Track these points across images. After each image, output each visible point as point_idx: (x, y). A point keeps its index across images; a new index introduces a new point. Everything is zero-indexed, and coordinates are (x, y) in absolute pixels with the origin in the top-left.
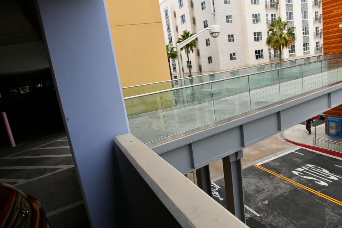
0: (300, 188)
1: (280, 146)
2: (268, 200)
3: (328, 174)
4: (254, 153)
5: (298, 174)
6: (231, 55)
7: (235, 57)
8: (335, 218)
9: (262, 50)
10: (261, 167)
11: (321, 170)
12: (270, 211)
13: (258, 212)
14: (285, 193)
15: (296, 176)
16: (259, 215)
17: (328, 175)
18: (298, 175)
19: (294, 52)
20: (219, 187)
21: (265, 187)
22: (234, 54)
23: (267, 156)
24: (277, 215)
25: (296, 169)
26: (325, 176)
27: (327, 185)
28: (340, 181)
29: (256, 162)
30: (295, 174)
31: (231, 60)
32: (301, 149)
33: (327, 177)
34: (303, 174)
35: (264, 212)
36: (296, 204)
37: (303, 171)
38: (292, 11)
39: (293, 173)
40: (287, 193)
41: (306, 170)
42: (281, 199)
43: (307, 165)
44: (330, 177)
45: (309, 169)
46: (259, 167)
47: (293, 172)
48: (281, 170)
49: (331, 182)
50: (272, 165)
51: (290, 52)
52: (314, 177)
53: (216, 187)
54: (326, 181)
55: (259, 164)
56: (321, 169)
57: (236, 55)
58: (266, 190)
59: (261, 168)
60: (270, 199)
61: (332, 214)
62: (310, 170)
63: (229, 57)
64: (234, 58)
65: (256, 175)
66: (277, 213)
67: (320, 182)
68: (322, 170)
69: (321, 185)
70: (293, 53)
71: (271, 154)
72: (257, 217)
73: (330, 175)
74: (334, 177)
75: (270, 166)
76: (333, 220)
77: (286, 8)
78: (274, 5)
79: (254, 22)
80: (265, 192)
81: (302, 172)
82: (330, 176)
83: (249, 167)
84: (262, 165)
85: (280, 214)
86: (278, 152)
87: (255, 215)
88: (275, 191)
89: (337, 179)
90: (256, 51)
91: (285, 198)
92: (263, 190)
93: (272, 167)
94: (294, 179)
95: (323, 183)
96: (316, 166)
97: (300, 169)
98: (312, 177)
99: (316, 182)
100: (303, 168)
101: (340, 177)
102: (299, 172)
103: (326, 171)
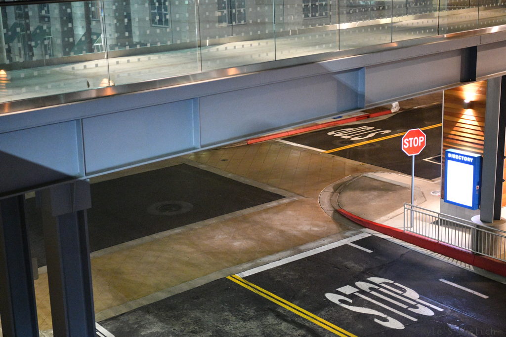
4: (239, 244)
5: (340, 300)
10: (247, 282)
11: (400, 292)
15: (334, 304)
17: (414, 303)
18: (338, 303)
23: (271, 253)
25: (339, 289)
26: (405, 307)
27: (399, 326)
28: (436, 319)
32: (372, 238)
33: (410, 309)
37: (357, 294)
39: (327, 299)
41: (362, 292)
43: (371, 279)
44: (417, 308)
46: (241, 283)
47: (330, 296)
48: (299, 290)
49: (415, 320)
50: (278, 278)
52: (377, 310)
56: (401, 289)
59: (244, 285)
62: (373, 293)
65: (226, 302)
67: (385, 320)
69: (386, 327)
71: (287, 249)
75: (272, 279)
81: (351, 296)
83: (211, 282)
86: (305, 242)
89: (431, 313)
93: (279, 281)
94: (323, 313)
95: (394, 324)
96: (392, 282)
97: (348, 290)
98: (372, 308)
99: (376, 320)
100: (356, 287)
101: (441, 310)
102: (345, 295)
103: (412, 294)
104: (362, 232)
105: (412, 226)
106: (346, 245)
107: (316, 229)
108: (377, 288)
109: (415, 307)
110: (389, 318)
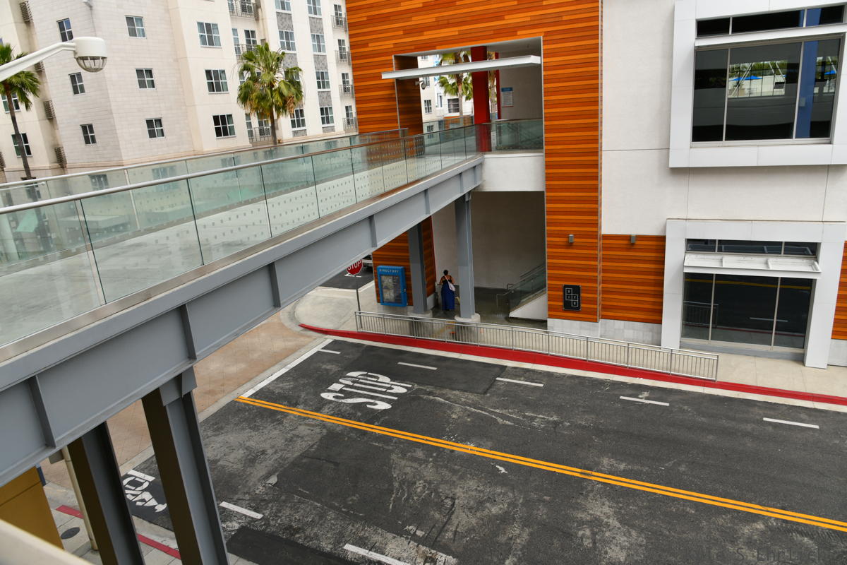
0: (341, 428)
1: (290, 343)
2: (277, 474)
3: (388, 384)
4: (233, 369)
5: (334, 397)
6: (149, 123)
7: (162, 130)
8: (408, 470)
9: (230, 116)
10: (253, 400)
11: (376, 380)
12: (283, 498)
13: (256, 510)
14: (312, 447)
15: (331, 402)
16: (259, 516)
17: (389, 386)
18: (333, 399)
19: (304, 125)
20: (151, 479)
21: (266, 446)
22: (159, 121)
23: (264, 371)
24: (299, 502)
25: (329, 388)
26: (384, 390)
27: (387, 406)
28: (410, 394)
29: (241, 390)
30: (326, 400)
31: (150, 137)
32: (335, 342)
33: (388, 391)
34: (343, 395)
35: (270, 505)
36: (336, 464)
37: (343, 389)
38: (292, 30)
39: (323, 399)
40: (316, 446)
41: (347, 386)
42: (305, 463)
43: (349, 374)
44: (393, 389)
45: (354, 382)
46: (249, 402)
47: (324, 395)
48: (299, 397)
49: (396, 398)
50: (277, 391)
51: (293, 126)
52: (365, 397)
53: (142, 481)
54: (387, 399)
55: (246, 394)
56: (375, 377)
57: (163, 123)
58: (270, 451)
59: (252, 403)
60: (281, 469)
61: (403, 462)
62: (356, 385)
63: (146, 129)
64: (160, 133)
65: (243, 421)
66: (299, 498)
67: (375, 404)
68: (378, 378)
69: (379, 410)
70: (302, 128)
71: (274, 365)
72: (257, 520)
73: (392, 384)
74: (399, 389)
75: (273, 393)
76: (406, 474)
77: (278, 22)
78: (250, 9)
79: (204, 43)
80: (267, 457)
81: (341, 391)
82: (393, 386)
83: (223, 407)
84: (255, 396)
85: (306, 497)
86: (287, 356)
87: (252, 518)
88: (290, 447)
89: (404, 391)
90: (216, 119)
91: (312, 458)
92: (263, 452)
93: (278, 393)
94: (326, 411)
95: (382, 406)
96: (365, 373)
97: (336, 387)
98: (360, 397)
99: (368, 406)
101: (410, 386)
102: (336, 392)
103: (384, 379)
104: (326, 339)
106: (318, 352)
108: (357, 380)
109: (391, 389)
110: (377, 402)
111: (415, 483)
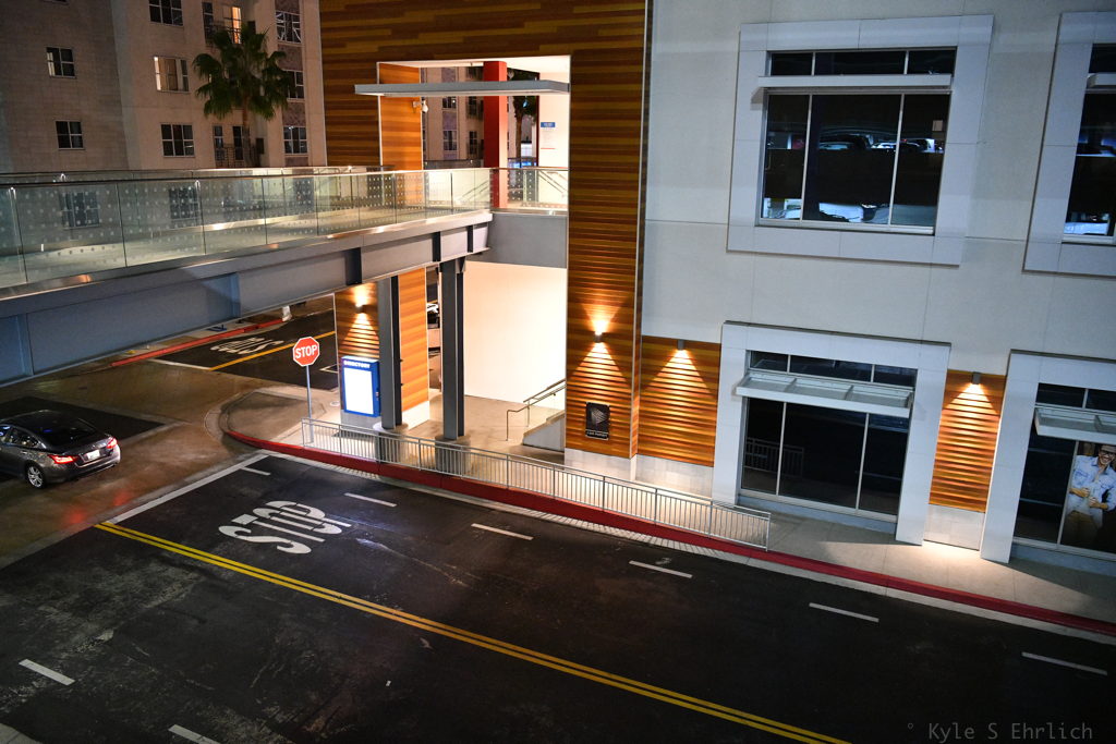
0: (228, 573)
2: (115, 628)
5: (236, 533)
6: (61, 127)
7: (80, 137)
8: (299, 635)
9: (188, 128)
10: (122, 528)
11: (305, 514)
12: (112, 659)
13: (67, 674)
14: (177, 596)
15: (231, 538)
16: (68, 681)
17: (320, 523)
18: (234, 535)
21: (115, 590)
22: (77, 127)
24: (132, 666)
25: (234, 520)
27: (306, 550)
28: (345, 535)
29: (108, 513)
30: (225, 535)
31: (61, 145)
32: (269, 459)
33: (316, 530)
34: (249, 531)
35: (90, 668)
36: (202, 621)
37: (256, 522)
39: (222, 533)
41: (261, 519)
42: (162, 616)
43: (271, 504)
44: (324, 527)
45: (273, 514)
46: (114, 531)
47: (222, 529)
48: (188, 528)
49: (322, 540)
50: (161, 519)
52: (280, 536)
54: (309, 540)
55: (115, 520)
57: (83, 128)
58: (117, 598)
59: (118, 532)
60: (124, 622)
61: (295, 625)
62: (274, 518)
63: (55, 135)
64: (77, 141)
65: (96, 556)
66: (133, 661)
67: (289, 546)
68: (309, 511)
69: (291, 554)
72: (64, 686)
73: (324, 521)
74: (332, 528)
75: (153, 520)
76: (293, 640)
79: (155, 18)
80: (111, 604)
82: (324, 524)
84: (126, 523)
85: (144, 660)
86: (193, 472)
87: (58, 683)
89: (339, 531)
90: (166, 129)
91: (173, 610)
92: (107, 599)
93: (162, 522)
94: (218, 549)
95: (300, 549)
96: (293, 504)
97: (245, 519)
98: (274, 535)
99: (279, 548)
100: (255, 515)
101: (349, 525)
102: (242, 526)
103: (317, 513)
104: (257, 454)
105: (312, 441)
106: (240, 470)
107: (203, 457)
108: (278, 512)
109: (321, 527)
110: (293, 543)
111: (301, 652)
